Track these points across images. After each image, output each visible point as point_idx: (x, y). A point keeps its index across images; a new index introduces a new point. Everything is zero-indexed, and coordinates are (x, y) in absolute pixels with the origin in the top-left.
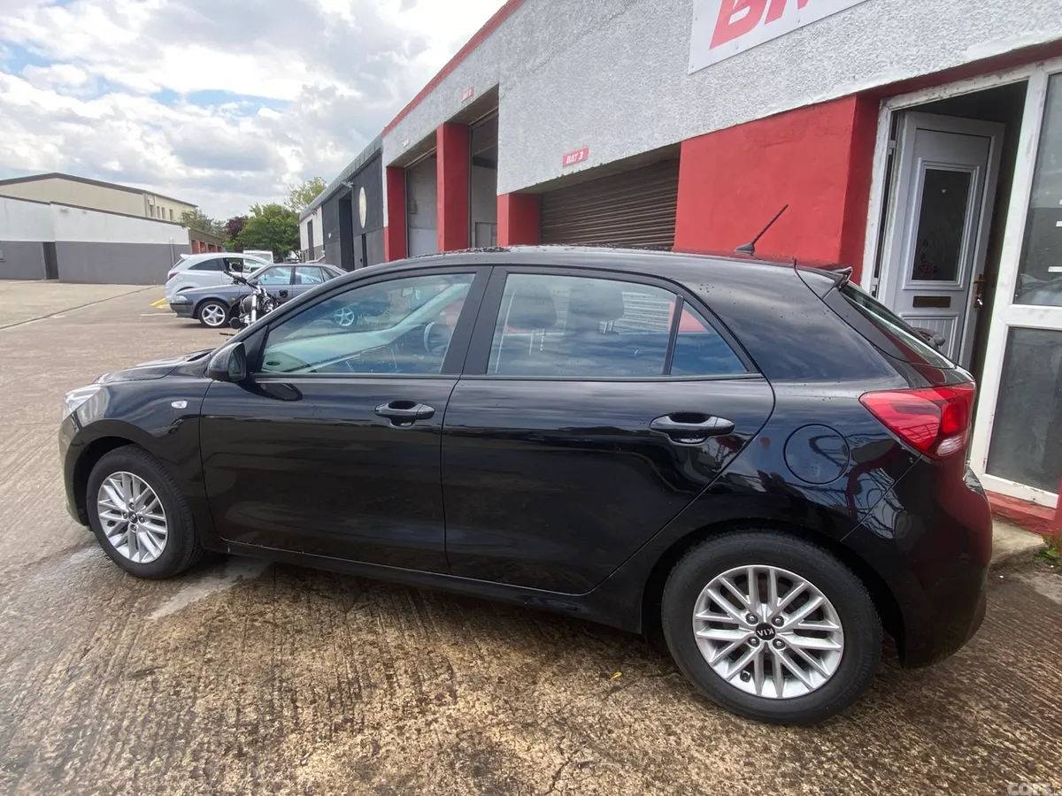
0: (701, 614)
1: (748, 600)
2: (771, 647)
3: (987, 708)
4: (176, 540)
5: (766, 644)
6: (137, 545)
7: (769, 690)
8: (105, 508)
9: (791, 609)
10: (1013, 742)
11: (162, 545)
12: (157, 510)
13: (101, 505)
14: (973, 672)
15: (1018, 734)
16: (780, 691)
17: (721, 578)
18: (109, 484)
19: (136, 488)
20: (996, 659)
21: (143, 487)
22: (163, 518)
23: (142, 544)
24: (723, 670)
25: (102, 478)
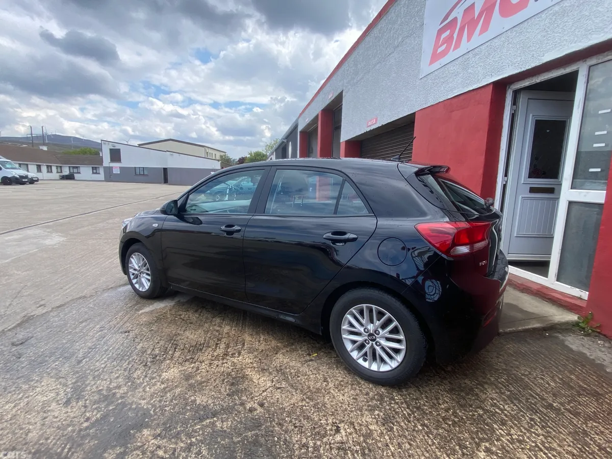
0: (345, 327)
1: (364, 322)
2: (375, 346)
3: (497, 393)
4: (154, 282)
5: (372, 344)
6: (142, 284)
7: (374, 367)
8: (132, 268)
9: (384, 326)
10: (501, 410)
11: (149, 284)
12: (148, 270)
13: (130, 267)
14: (500, 376)
15: (506, 407)
16: (379, 368)
17: (353, 310)
18: (133, 258)
19: (141, 260)
20: (517, 371)
21: (143, 259)
22: (149, 273)
23: (143, 284)
24: (355, 355)
25: (130, 256)
